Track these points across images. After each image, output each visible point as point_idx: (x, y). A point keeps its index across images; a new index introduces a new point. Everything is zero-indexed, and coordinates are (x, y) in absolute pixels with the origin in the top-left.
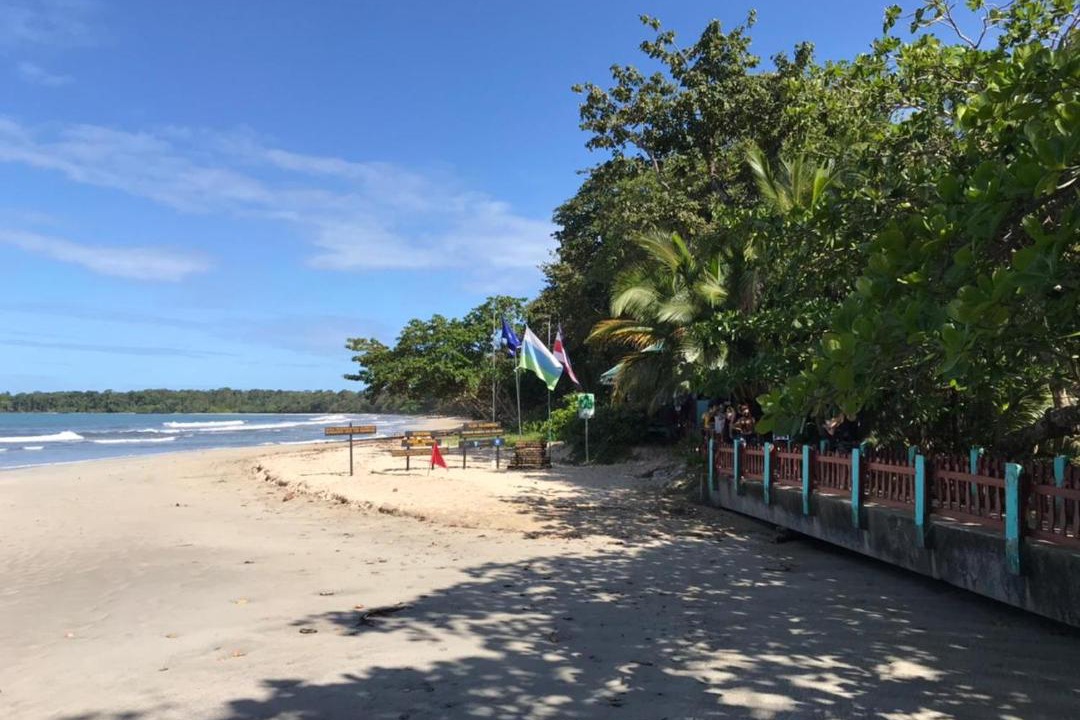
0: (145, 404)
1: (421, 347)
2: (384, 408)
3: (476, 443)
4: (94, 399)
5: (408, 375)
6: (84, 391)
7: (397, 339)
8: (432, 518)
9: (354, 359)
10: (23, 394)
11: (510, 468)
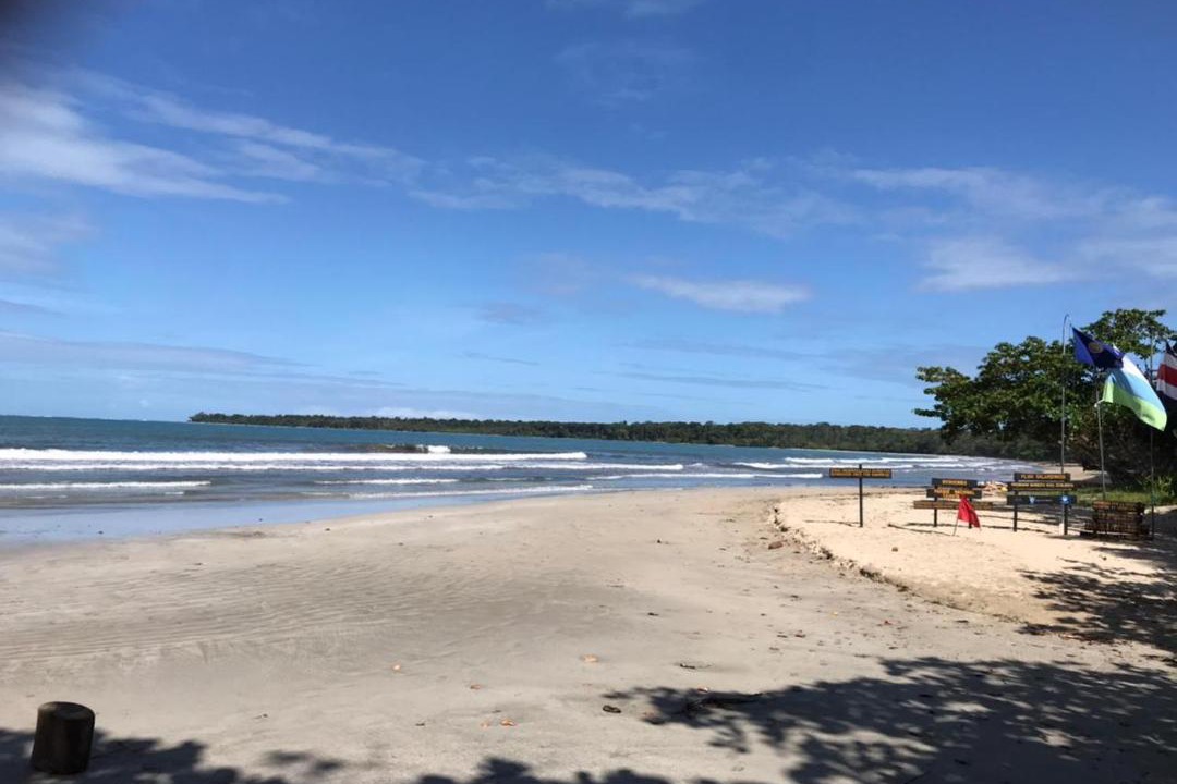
0: (743, 437)
1: (1010, 377)
2: (1003, 452)
3: (1032, 500)
4: (696, 431)
5: (993, 410)
6: (688, 423)
7: (980, 367)
8: (916, 588)
9: (927, 392)
10: (637, 424)
11: (1084, 536)
